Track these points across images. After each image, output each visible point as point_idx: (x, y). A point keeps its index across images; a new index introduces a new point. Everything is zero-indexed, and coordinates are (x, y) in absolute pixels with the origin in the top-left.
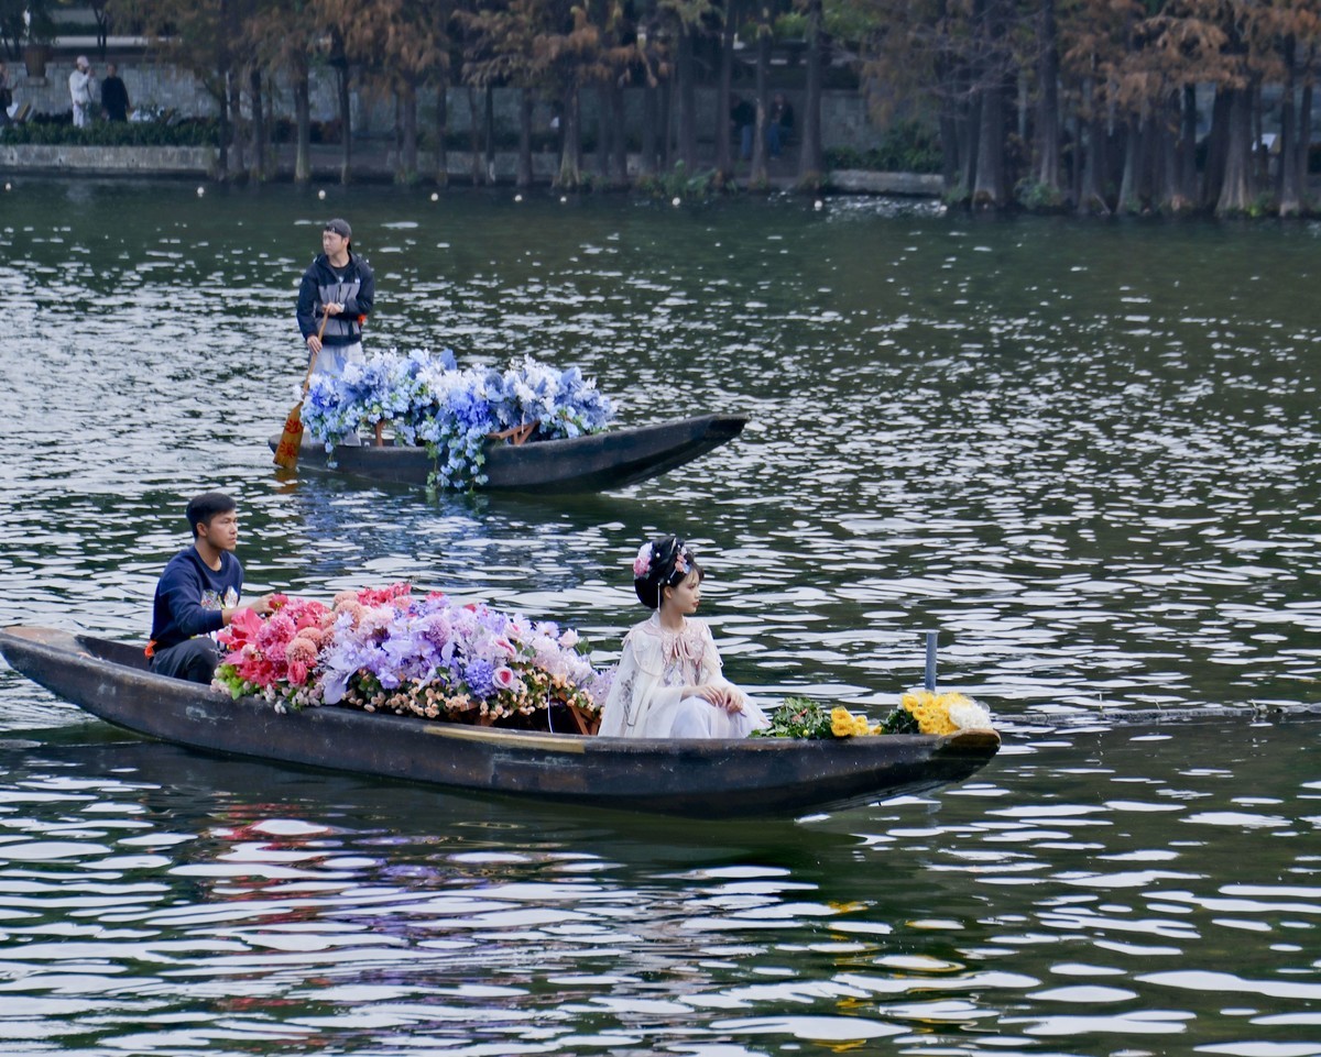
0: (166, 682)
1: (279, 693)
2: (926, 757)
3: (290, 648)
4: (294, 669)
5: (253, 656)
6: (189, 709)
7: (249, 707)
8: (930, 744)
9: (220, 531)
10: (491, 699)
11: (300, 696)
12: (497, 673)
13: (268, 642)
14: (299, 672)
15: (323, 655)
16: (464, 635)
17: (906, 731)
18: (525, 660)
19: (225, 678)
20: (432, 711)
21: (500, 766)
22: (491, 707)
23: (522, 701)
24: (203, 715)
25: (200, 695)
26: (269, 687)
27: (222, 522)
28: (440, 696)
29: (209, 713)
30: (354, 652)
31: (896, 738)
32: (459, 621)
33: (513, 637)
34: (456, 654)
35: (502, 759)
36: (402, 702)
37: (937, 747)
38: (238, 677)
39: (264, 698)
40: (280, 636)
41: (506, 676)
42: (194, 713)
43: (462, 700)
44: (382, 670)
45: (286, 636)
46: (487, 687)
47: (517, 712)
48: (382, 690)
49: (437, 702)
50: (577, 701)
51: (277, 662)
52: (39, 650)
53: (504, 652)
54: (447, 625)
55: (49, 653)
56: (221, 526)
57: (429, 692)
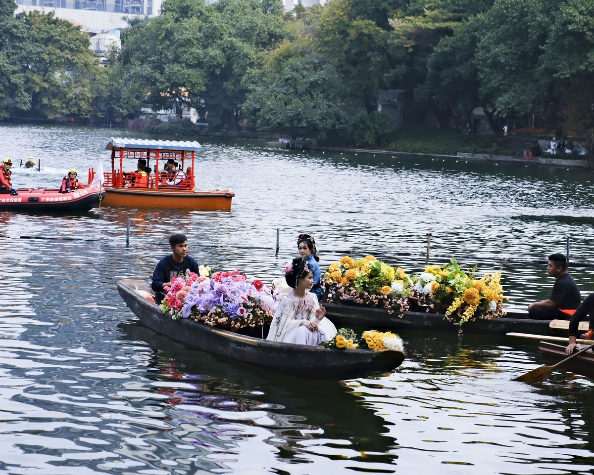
0: (150, 304)
2: (369, 360)
3: (177, 294)
4: (177, 302)
7: (168, 316)
8: (372, 354)
9: (179, 250)
10: (236, 320)
11: (179, 314)
12: (239, 310)
14: (179, 304)
16: (232, 293)
17: (364, 348)
18: (253, 305)
20: (213, 323)
21: (233, 349)
22: (235, 323)
23: (249, 322)
24: (157, 318)
25: (157, 310)
27: (179, 247)
28: (217, 318)
30: (191, 297)
31: (361, 351)
33: (249, 295)
34: (227, 300)
35: (233, 346)
36: (205, 319)
37: (374, 356)
41: (242, 311)
42: (155, 317)
43: (224, 320)
44: (200, 305)
45: (179, 289)
46: (235, 315)
47: (247, 326)
48: (200, 313)
49: (215, 320)
53: (243, 301)
54: (226, 288)
56: (179, 248)
57: (213, 316)
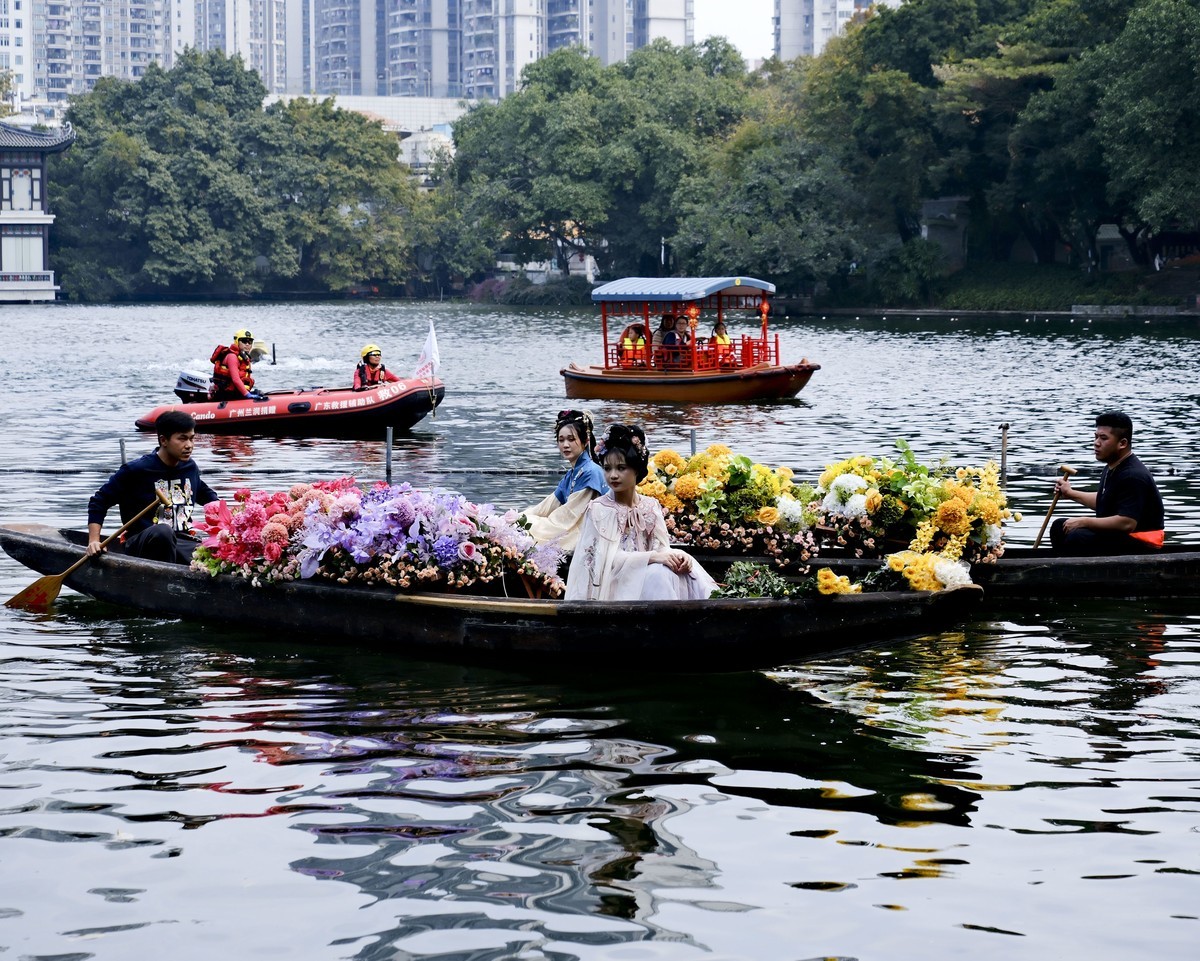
0: (148, 564)
1: (254, 570)
2: (918, 612)
3: (264, 532)
4: (270, 550)
5: (228, 540)
6: (171, 586)
7: (227, 584)
8: (923, 600)
10: (457, 570)
11: (275, 572)
12: (462, 546)
13: (242, 527)
14: (275, 551)
15: (296, 537)
16: (426, 515)
17: (894, 589)
18: (483, 535)
19: (203, 559)
20: (404, 582)
21: (470, 629)
22: (457, 577)
23: (483, 571)
24: (183, 590)
25: (181, 573)
26: (245, 565)
27: (179, 439)
28: (412, 569)
29: (188, 589)
30: (328, 533)
31: (885, 595)
32: (420, 504)
33: (472, 515)
34: (422, 531)
35: (474, 623)
36: (374, 574)
37: (931, 602)
38: (214, 558)
39: (240, 574)
40: (254, 521)
41: (469, 550)
42: (175, 589)
43: (431, 571)
44: (354, 547)
45: (259, 521)
46: (454, 560)
47: (479, 581)
48: (354, 564)
49: (408, 573)
50: (526, 569)
51: (252, 544)
52: (33, 541)
53: (466, 529)
54: (411, 507)
55: (43, 543)
56: (177, 442)
57: (401, 565)
